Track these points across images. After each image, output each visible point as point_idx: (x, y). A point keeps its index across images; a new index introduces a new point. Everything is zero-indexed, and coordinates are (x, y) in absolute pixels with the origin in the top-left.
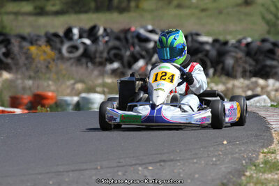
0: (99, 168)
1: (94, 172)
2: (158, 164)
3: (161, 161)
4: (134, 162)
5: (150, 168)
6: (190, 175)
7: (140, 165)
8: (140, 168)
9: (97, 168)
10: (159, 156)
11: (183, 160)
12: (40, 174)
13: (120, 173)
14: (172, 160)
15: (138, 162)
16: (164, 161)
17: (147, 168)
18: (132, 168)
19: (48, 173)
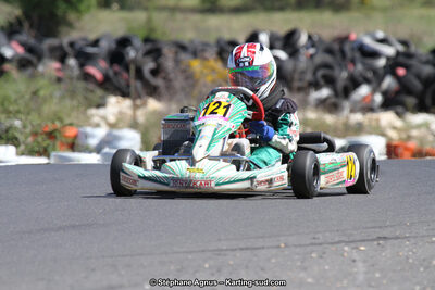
0: (282, 245)
1: (274, 251)
2: (376, 243)
3: (379, 238)
4: (337, 239)
5: (362, 248)
6: (424, 260)
7: (347, 243)
8: (346, 248)
9: (279, 247)
10: (377, 230)
11: (415, 237)
12: (191, 252)
13: (314, 255)
14: (397, 238)
15: (344, 238)
16: (385, 238)
17: (357, 248)
18: (333, 248)
19: (203, 251)
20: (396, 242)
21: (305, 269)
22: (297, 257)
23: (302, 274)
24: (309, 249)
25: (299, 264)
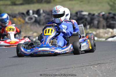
1: (72, 69)
3: (98, 64)
4: (87, 65)
5: (96, 67)
7: (91, 65)
8: (91, 67)
9: (73, 68)
10: (96, 61)
11: (108, 63)
12: (50, 70)
13: (84, 69)
15: (89, 64)
16: (100, 64)
18: (88, 67)
19: (53, 70)
20: (103, 64)
21: (84, 73)
22: (80, 70)
23: (84, 75)
24: (81, 68)
25: (81, 72)
